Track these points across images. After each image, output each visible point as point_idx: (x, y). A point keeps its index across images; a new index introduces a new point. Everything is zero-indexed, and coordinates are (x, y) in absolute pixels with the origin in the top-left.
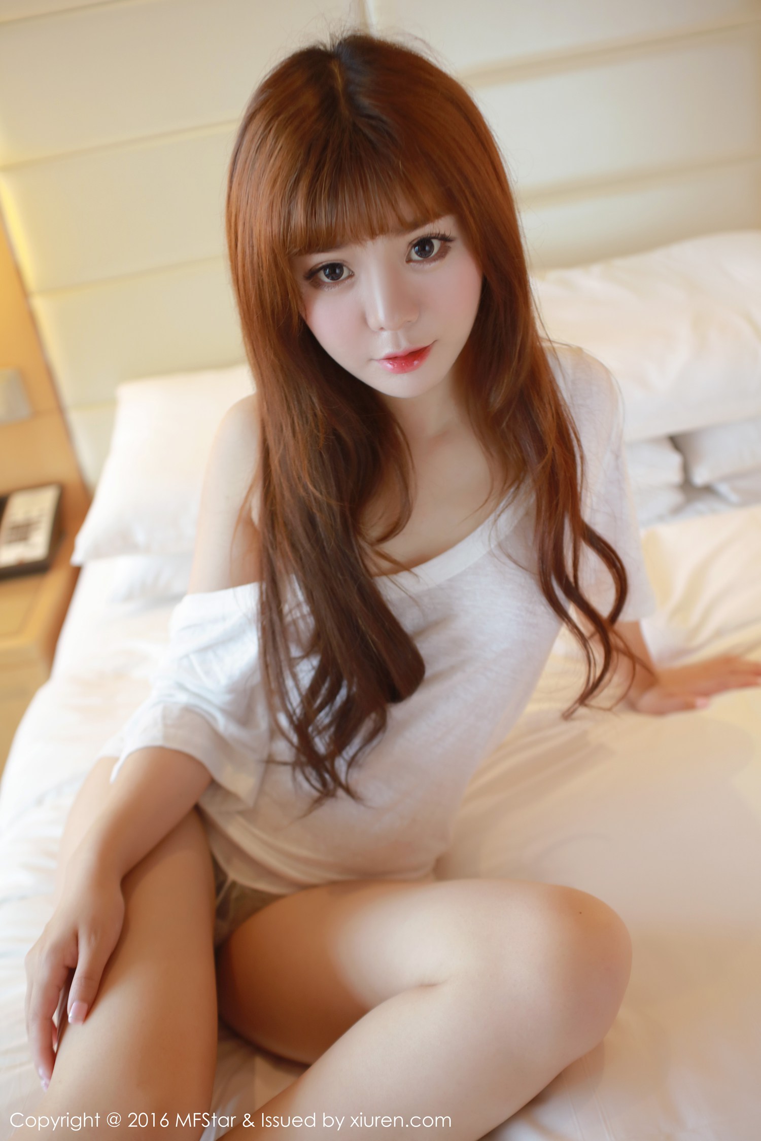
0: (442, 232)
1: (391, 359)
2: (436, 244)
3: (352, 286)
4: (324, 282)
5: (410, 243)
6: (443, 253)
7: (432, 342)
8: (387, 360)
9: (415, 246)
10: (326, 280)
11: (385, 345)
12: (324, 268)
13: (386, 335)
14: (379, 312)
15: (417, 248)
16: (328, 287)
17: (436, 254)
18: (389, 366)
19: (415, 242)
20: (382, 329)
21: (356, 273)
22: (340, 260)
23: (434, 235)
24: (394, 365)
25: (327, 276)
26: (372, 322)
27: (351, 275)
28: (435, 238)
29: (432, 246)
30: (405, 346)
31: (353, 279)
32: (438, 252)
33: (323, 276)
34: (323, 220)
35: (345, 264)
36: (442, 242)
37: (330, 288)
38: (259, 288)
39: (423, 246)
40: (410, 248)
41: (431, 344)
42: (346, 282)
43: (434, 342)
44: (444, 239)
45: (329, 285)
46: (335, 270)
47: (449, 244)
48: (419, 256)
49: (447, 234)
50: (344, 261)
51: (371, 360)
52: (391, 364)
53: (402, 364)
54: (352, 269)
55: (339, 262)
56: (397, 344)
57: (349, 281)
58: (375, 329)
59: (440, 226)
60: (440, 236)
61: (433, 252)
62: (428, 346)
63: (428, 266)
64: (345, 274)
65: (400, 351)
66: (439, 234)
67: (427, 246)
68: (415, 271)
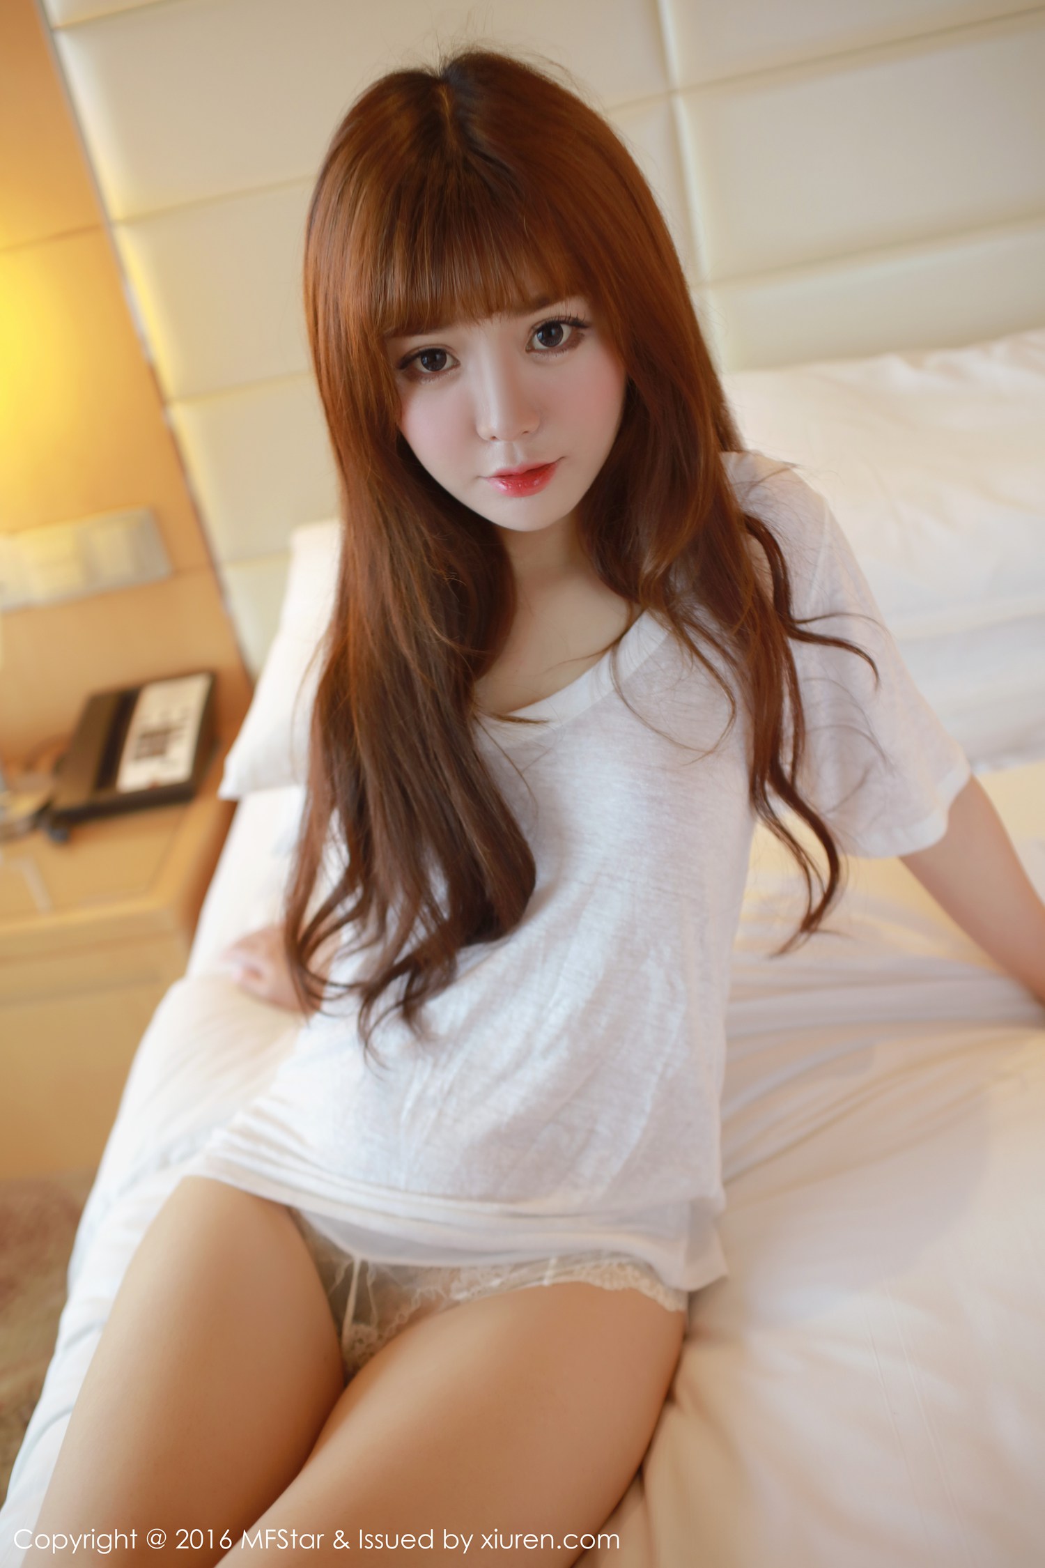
0: (574, 315)
1: (504, 476)
2: (566, 330)
3: (455, 378)
4: (422, 373)
5: (533, 327)
6: (574, 342)
7: (558, 458)
8: (499, 479)
9: (538, 331)
10: (425, 370)
11: (496, 459)
12: (423, 354)
13: (499, 446)
14: (492, 419)
15: (541, 334)
16: (426, 379)
17: (565, 343)
18: (503, 487)
19: (538, 326)
20: (494, 438)
21: (462, 362)
22: (442, 345)
23: (564, 319)
24: (507, 485)
25: (426, 366)
26: (483, 430)
27: (456, 364)
28: (564, 322)
29: (561, 332)
30: (522, 460)
31: (458, 370)
32: (568, 340)
33: (420, 366)
34: (426, 290)
35: (448, 350)
36: (574, 328)
37: (428, 381)
38: (349, 379)
39: (549, 333)
40: (531, 334)
41: (556, 461)
42: (449, 373)
43: (561, 458)
44: (576, 324)
45: (426, 377)
46: (436, 359)
47: (582, 331)
48: (543, 344)
49: (581, 317)
50: (446, 346)
51: (479, 477)
52: (503, 484)
53: (518, 484)
54: (457, 357)
55: (439, 347)
56: (511, 457)
57: (453, 372)
58: (486, 439)
59: (573, 307)
60: (571, 320)
61: (561, 340)
62: (553, 464)
63: (554, 358)
64: (449, 362)
65: (514, 467)
66: (570, 317)
67: (553, 331)
68: (538, 363)
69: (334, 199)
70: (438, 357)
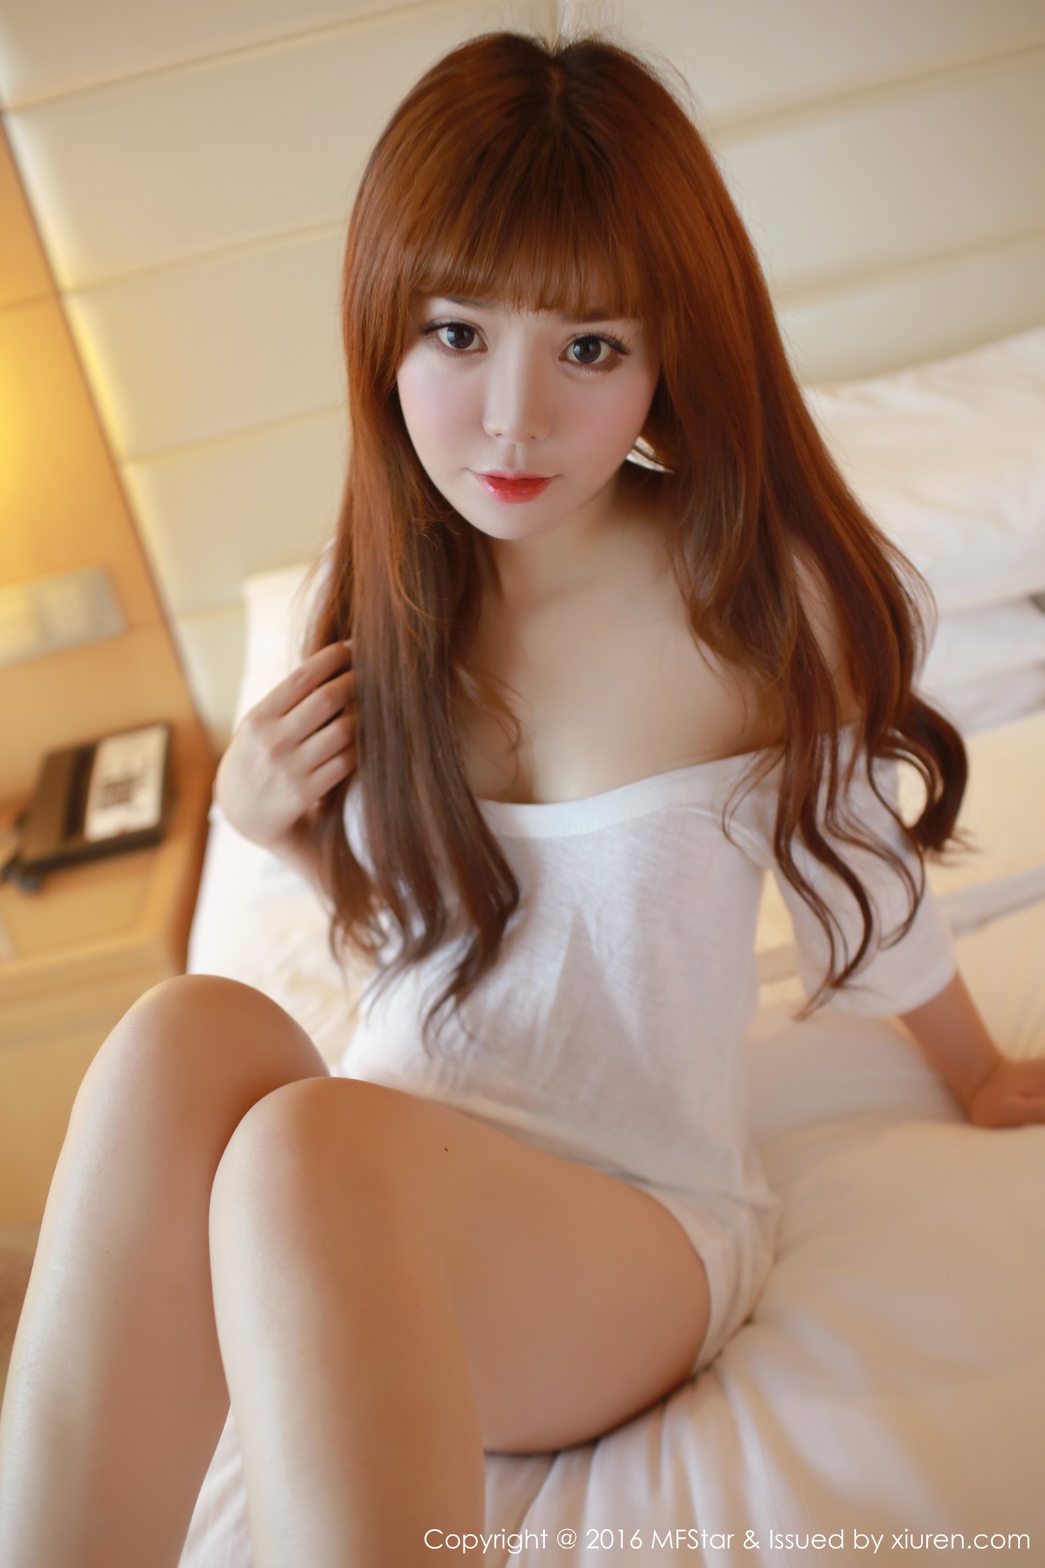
0: (619, 338)
3: (478, 363)
4: (443, 345)
5: (572, 337)
6: (610, 365)
7: (555, 475)
8: (488, 479)
9: (577, 343)
10: (447, 343)
11: (492, 462)
12: (452, 327)
13: (501, 445)
15: (578, 346)
17: (600, 363)
18: (491, 488)
20: (499, 435)
21: (489, 349)
22: (475, 323)
23: (607, 338)
24: (495, 488)
25: (450, 339)
27: (483, 348)
28: (606, 341)
30: (521, 467)
32: (604, 361)
33: (447, 337)
35: (480, 331)
36: (614, 350)
37: (448, 356)
39: (588, 346)
40: (569, 343)
41: (552, 477)
42: (474, 356)
43: (557, 475)
45: (447, 351)
46: (466, 336)
47: (621, 356)
48: (578, 357)
49: (625, 342)
50: (480, 327)
52: (492, 485)
53: (509, 489)
54: (485, 342)
56: (511, 463)
57: (478, 355)
58: (490, 434)
60: (614, 341)
61: (596, 358)
62: (548, 479)
63: (585, 374)
64: (475, 344)
65: (509, 473)
66: (614, 338)
67: (591, 347)
68: (567, 374)
70: (465, 334)
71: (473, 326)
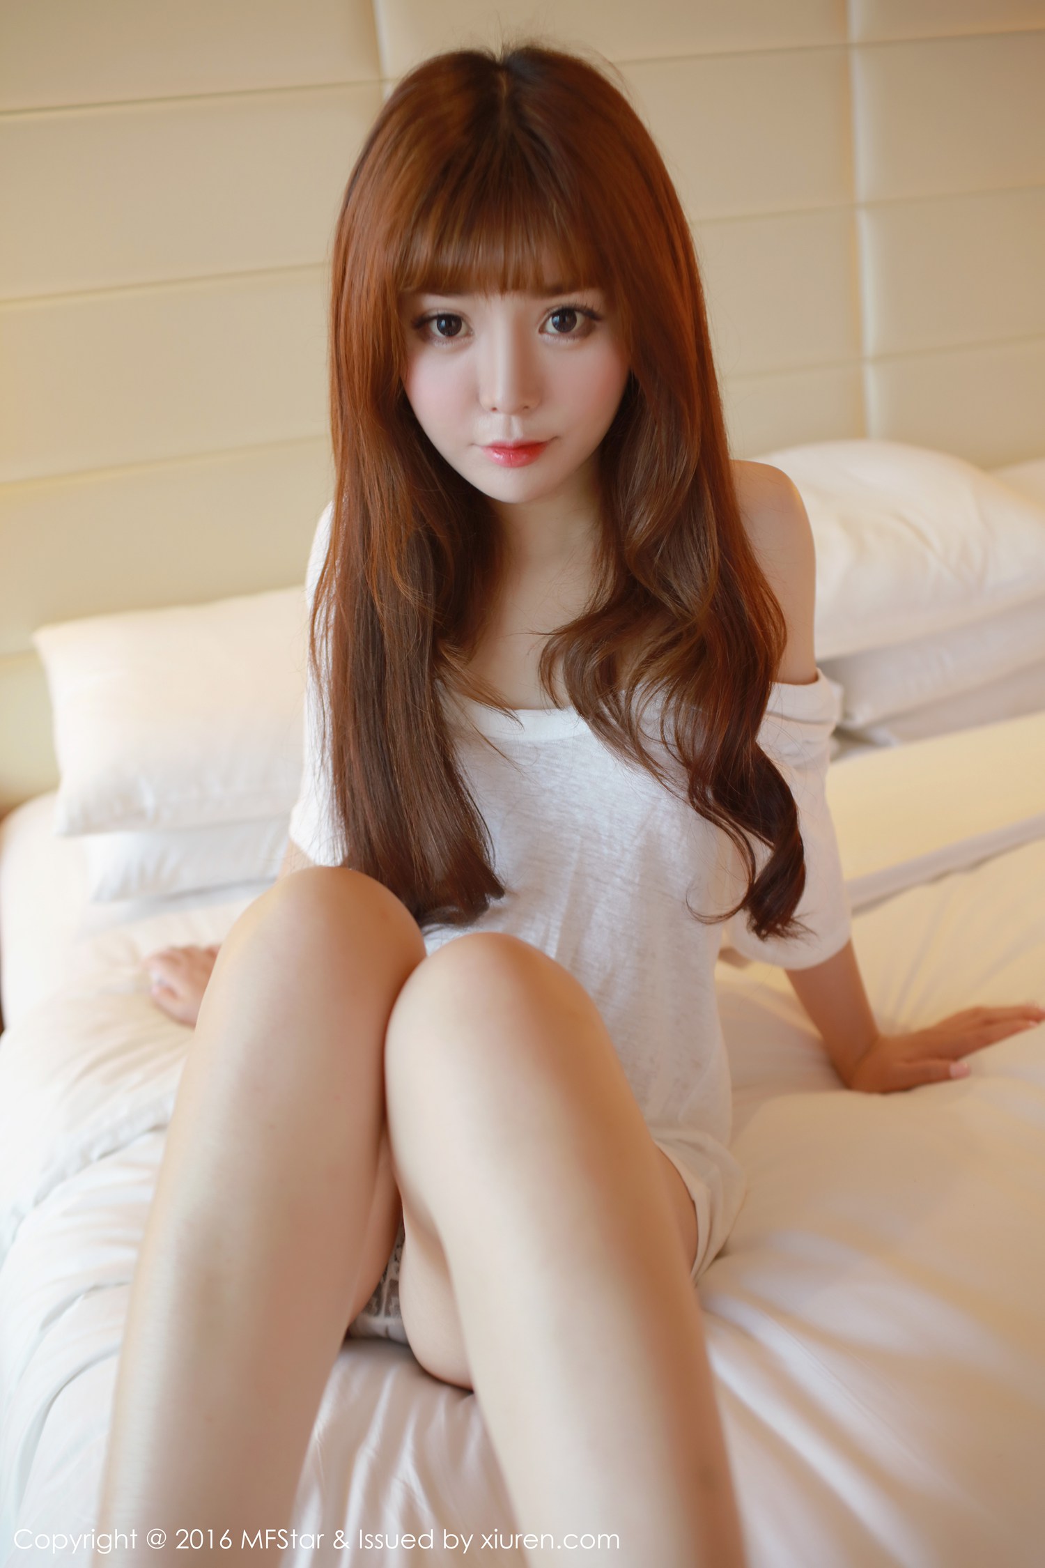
0: (589, 306)
1: (497, 448)
2: (580, 318)
3: (464, 347)
4: (435, 335)
5: (548, 310)
6: (587, 332)
7: (551, 438)
8: (493, 449)
9: (554, 315)
10: (438, 333)
11: (493, 430)
12: (440, 318)
13: (499, 418)
14: (496, 391)
15: (556, 318)
16: (438, 342)
17: (577, 331)
18: (494, 457)
19: (555, 310)
20: (494, 409)
21: (474, 333)
22: (459, 311)
23: (580, 307)
25: (440, 329)
26: (485, 400)
27: (469, 334)
28: (579, 311)
29: (574, 320)
30: (517, 433)
31: (471, 338)
32: (580, 329)
33: (434, 326)
34: (449, 258)
35: (464, 318)
36: (588, 318)
37: (441, 345)
39: (564, 317)
40: (546, 316)
41: (549, 441)
42: (461, 341)
43: (554, 438)
44: (591, 315)
45: (439, 340)
46: (453, 325)
47: (596, 323)
48: (556, 328)
49: (596, 309)
50: (464, 314)
51: (472, 444)
52: (496, 454)
53: (510, 457)
54: (471, 327)
55: (454, 313)
56: (509, 430)
57: (466, 340)
58: (486, 408)
59: (587, 298)
60: (585, 310)
61: (574, 327)
62: (545, 442)
63: (563, 342)
64: (463, 330)
65: (511, 441)
66: (584, 307)
67: (568, 318)
68: (546, 343)
69: (381, 160)
70: (453, 324)
71: (458, 314)
